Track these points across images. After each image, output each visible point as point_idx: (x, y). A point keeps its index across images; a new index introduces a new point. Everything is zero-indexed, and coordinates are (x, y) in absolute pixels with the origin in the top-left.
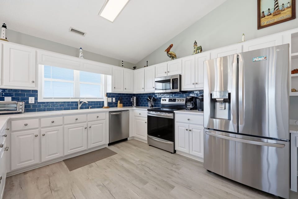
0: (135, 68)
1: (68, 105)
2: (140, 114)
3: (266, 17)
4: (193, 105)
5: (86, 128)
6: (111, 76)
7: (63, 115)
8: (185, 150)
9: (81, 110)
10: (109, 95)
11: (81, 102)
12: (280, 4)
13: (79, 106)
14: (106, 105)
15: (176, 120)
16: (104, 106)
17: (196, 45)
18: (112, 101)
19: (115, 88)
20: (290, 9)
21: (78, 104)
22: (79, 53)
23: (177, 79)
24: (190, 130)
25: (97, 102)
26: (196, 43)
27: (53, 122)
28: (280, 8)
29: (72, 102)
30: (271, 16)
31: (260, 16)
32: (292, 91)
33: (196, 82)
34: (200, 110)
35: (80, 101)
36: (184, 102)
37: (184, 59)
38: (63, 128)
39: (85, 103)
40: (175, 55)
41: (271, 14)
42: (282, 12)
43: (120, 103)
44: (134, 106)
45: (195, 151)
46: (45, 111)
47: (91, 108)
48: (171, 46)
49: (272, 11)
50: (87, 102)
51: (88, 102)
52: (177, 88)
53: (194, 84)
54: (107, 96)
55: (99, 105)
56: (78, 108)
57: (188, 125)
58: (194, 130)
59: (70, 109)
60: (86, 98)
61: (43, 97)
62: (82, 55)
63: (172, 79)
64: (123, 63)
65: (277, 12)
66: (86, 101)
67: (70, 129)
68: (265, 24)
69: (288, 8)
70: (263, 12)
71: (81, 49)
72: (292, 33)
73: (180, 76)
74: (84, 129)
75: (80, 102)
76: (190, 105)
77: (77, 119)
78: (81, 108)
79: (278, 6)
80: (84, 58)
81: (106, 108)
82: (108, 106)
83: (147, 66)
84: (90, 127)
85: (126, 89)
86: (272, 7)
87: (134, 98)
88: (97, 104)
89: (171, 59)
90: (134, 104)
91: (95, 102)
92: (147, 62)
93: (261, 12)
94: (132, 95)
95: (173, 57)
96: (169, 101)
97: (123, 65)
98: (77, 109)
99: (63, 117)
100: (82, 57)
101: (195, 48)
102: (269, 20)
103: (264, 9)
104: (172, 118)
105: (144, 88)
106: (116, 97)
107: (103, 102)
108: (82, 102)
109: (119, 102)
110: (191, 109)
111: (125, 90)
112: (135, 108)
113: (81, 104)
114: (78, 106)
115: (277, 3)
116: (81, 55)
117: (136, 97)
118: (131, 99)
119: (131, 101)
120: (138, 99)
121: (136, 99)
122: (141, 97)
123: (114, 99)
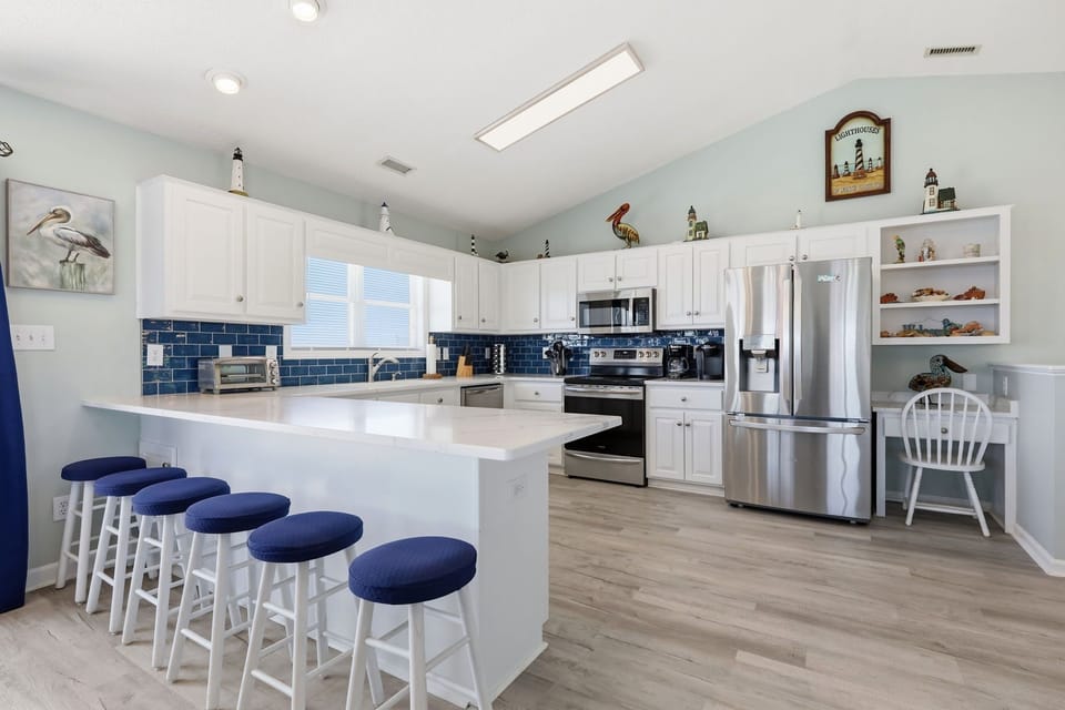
0: (502, 257)
2: (537, 394)
3: (842, 179)
4: (685, 366)
6: (449, 283)
8: (676, 474)
9: (377, 383)
10: (439, 339)
11: (376, 361)
12: (866, 158)
13: (373, 370)
14: (431, 368)
15: (650, 403)
16: (425, 373)
17: (695, 217)
18: (443, 357)
19: (461, 318)
20: (881, 172)
21: (367, 366)
22: (380, 216)
23: (647, 299)
24: (688, 425)
25: (409, 360)
26: (692, 211)
28: (866, 164)
29: (354, 361)
30: (849, 178)
31: (830, 174)
32: (882, 336)
33: (696, 309)
34: (705, 377)
35: (375, 357)
36: (659, 360)
37: (664, 249)
39: (389, 361)
40: (637, 235)
41: (849, 175)
42: (869, 175)
43: (467, 363)
44: (499, 371)
45: (699, 472)
47: (398, 378)
48: (624, 209)
49: (852, 168)
50: (396, 361)
51: (398, 359)
52: (647, 324)
53: (690, 314)
54: (435, 342)
55: (412, 368)
56: (370, 378)
57: (682, 412)
58: (696, 423)
59: (349, 382)
60: (392, 350)
62: (389, 225)
63: (635, 300)
64: (473, 244)
65: (861, 174)
66: (392, 357)
68: (839, 193)
69: (877, 168)
70: (836, 167)
71: (385, 208)
72: (883, 226)
73: (654, 291)
75: (375, 359)
76: (677, 367)
78: (376, 379)
79: (862, 161)
80: (395, 234)
81: (434, 377)
82: (437, 372)
83: (548, 256)
85: (484, 321)
86: (852, 161)
87: (499, 346)
88: (409, 367)
89: (624, 243)
90: (499, 366)
92: (547, 243)
93: (833, 165)
94: (490, 341)
95: (630, 239)
96: (613, 358)
97: (473, 250)
98: (367, 380)
100: (389, 230)
101: (691, 225)
102: (847, 185)
103: (837, 160)
104: (640, 398)
105: (538, 318)
106: (453, 344)
107: (425, 360)
108: (380, 359)
109: (462, 359)
110: (682, 377)
111: (481, 323)
112: (502, 377)
113: (377, 366)
114: (367, 371)
115: (861, 155)
116: (385, 223)
117: (506, 346)
118: (487, 350)
119: (487, 356)
120: (516, 350)
121: (506, 351)
122: (529, 346)
123: (446, 350)
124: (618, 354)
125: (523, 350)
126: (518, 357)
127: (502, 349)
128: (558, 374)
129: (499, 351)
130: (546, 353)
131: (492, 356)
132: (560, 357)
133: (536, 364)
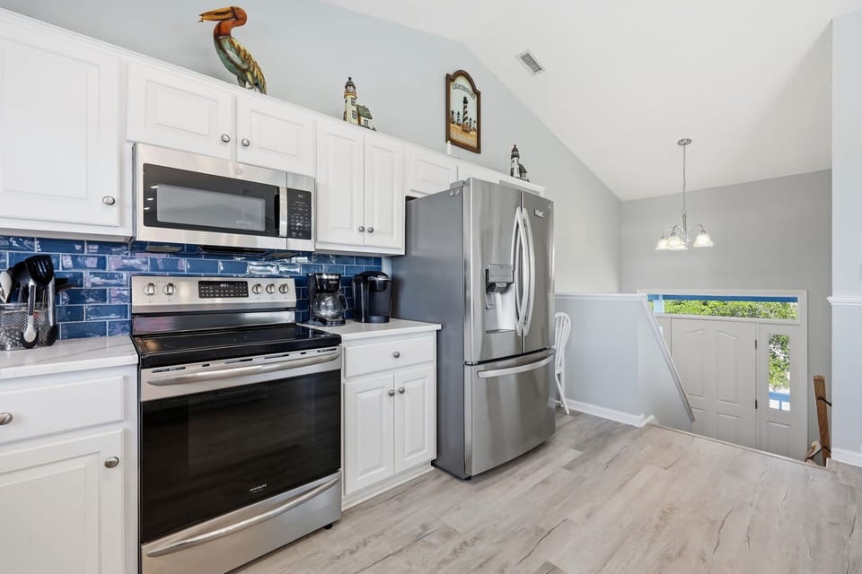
20: (475, 133)
24: (402, 392)
30: (460, 129)
33: (369, 225)
41: (460, 124)
42: (470, 132)
45: (411, 452)
48: (238, 16)
49: (461, 119)
52: (307, 236)
57: (392, 374)
65: (467, 128)
69: (474, 129)
70: (453, 112)
76: (332, 307)
79: (467, 117)
93: (451, 110)
101: (353, 103)
102: (459, 134)
115: (467, 112)
124: (206, 289)
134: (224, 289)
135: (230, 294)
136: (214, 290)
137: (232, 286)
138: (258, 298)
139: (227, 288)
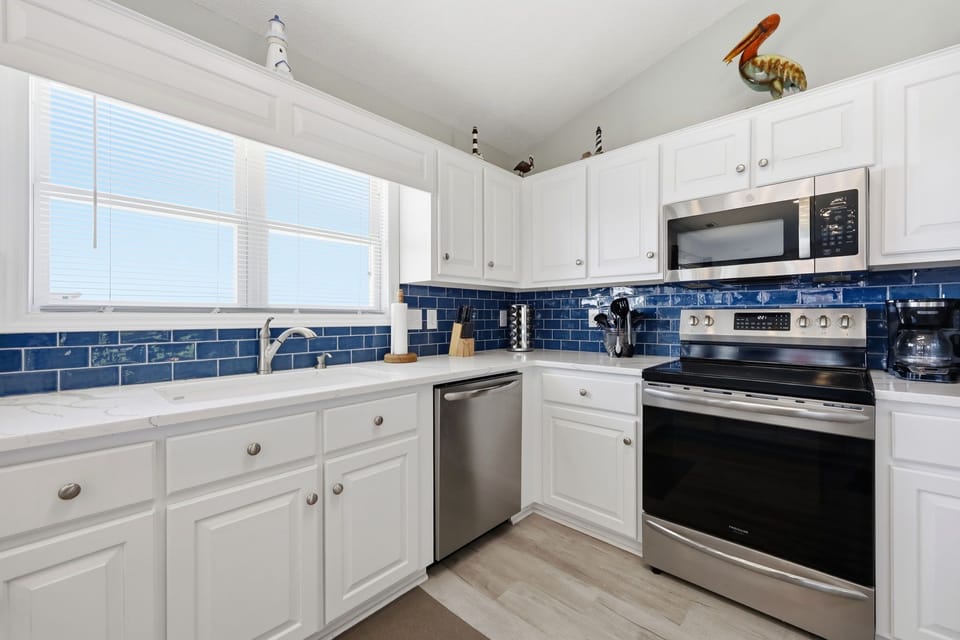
1: (202, 350)
2: (584, 393)
5: (315, 498)
6: (428, 196)
7: (156, 432)
9: (276, 374)
10: (414, 296)
11: (275, 333)
13: (268, 352)
14: (399, 344)
16: (388, 351)
18: (424, 324)
19: (447, 257)
21: (258, 344)
22: (268, 41)
25: (356, 329)
27: (70, 494)
29: (224, 333)
35: (272, 325)
38: (162, 520)
39: (297, 334)
40: (799, 71)
43: (464, 335)
44: (519, 346)
46: (53, 389)
47: (326, 364)
48: (768, 26)
50: (310, 334)
51: (313, 329)
54: (405, 300)
55: (368, 344)
56: (262, 367)
59: (212, 375)
60: (302, 311)
61: (40, 303)
62: (283, 56)
64: (475, 141)
66: (303, 325)
67: (206, 524)
71: (276, 26)
74: (301, 504)
75: (272, 330)
76: (926, 352)
77: (258, 449)
78: (277, 365)
80: (295, 76)
81: (402, 360)
82: (410, 350)
83: (600, 151)
84: (338, 491)
85: (491, 265)
87: (519, 308)
88: (357, 342)
90: (519, 339)
91: (345, 330)
92: (599, 131)
94: (506, 299)
96: (735, 328)
97: (475, 151)
98: (256, 370)
99: (160, 447)
100: (282, 66)
105: (583, 259)
106: (444, 303)
107: (388, 329)
108: (282, 330)
109: (457, 328)
111: (486, 268)
112: (524, 357)
113: (277, 345)
114: (258, 352)
116: (275, 54)
117: (530, 307)
118: (503, 314)
119: (502, 322)
120: (546, 314)
121: (531, 315)
122: (567, 308)
123: (432, 314)
124: (742, 321)
125: (558, 314)
126: (549, 324)
127: (524, 311)
128: (619, 355)
129: (519, 315)
130: (596, 318)
131: (509, 322)
132: (624, 325)
133: (577, 335)
134: (761, 321)
135: (767, 326)
136: (750, 322)
137: (770, 318)
138: (803, 333)
139: (764, 321)
